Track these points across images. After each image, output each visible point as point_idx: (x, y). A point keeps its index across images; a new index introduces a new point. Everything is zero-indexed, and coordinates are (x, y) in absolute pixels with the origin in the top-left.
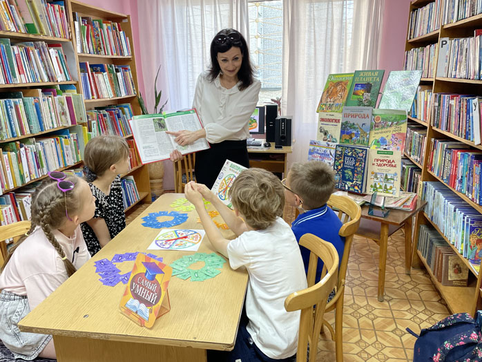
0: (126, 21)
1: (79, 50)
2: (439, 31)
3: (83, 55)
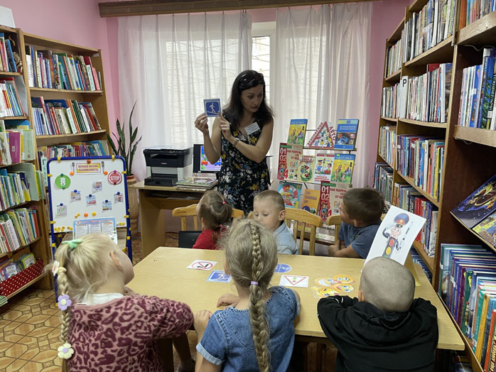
0: (98, 55)
1: (31, 84)
2: (401, 70)
3: (37, 89)
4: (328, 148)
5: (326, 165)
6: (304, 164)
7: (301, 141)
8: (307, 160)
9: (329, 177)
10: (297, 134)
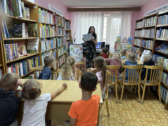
0: (70, 21)
2: (142, 28)
4: (126, 43)
5: (126, 46)
6: (121, 46)
7: (120, 41)
8: (121, 45)
9: (126, 48)
10: (119, 40)
